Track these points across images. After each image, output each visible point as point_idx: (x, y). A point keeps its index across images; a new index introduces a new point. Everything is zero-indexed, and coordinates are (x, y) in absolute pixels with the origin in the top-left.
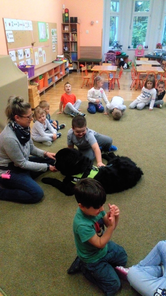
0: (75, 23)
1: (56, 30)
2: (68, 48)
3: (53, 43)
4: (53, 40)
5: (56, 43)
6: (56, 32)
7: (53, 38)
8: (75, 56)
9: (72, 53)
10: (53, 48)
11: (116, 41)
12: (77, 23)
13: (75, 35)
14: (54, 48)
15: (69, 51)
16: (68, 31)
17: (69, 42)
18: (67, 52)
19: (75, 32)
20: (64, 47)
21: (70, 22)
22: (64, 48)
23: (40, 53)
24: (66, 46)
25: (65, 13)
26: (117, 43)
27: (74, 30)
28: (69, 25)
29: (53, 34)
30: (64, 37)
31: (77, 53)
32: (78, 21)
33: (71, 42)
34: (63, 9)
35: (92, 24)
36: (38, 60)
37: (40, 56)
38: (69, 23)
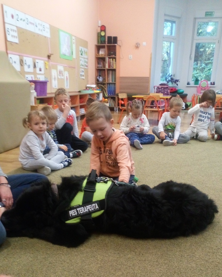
0: (113, 43)
1: (86, 50)
2: (103, 77)
3: (82, 67)
4: (82, 63)
5: (86, 67)
6: (86, 53)
7: (81, 58)
8: (113, 89)
9: (109, 86)
10: (81, 73)
11: (170, 74)
12: (116, 44)
13: (113, 60)
14: (83, 74)
15: (104, 82)
16: (104, 55)
17: (104, 70)
18: (101, 83)
19: (114, 56)
20: (97, 76)
21: (107, 43)
22: (98, 78)
23: (60, 73)
24: (100, 76)
25: (101, 31)
26: (172, 77)
27: (112, 53)
28: (106, 47)
29: (82, 54)
30: (98, 63)
31: (115, 84)
32: (119, 42)
33: (108, 70)
34: (99, 26)
35: (137, 47)
36: (56, 81)
37: (59, 77)
38: (105, 43)
